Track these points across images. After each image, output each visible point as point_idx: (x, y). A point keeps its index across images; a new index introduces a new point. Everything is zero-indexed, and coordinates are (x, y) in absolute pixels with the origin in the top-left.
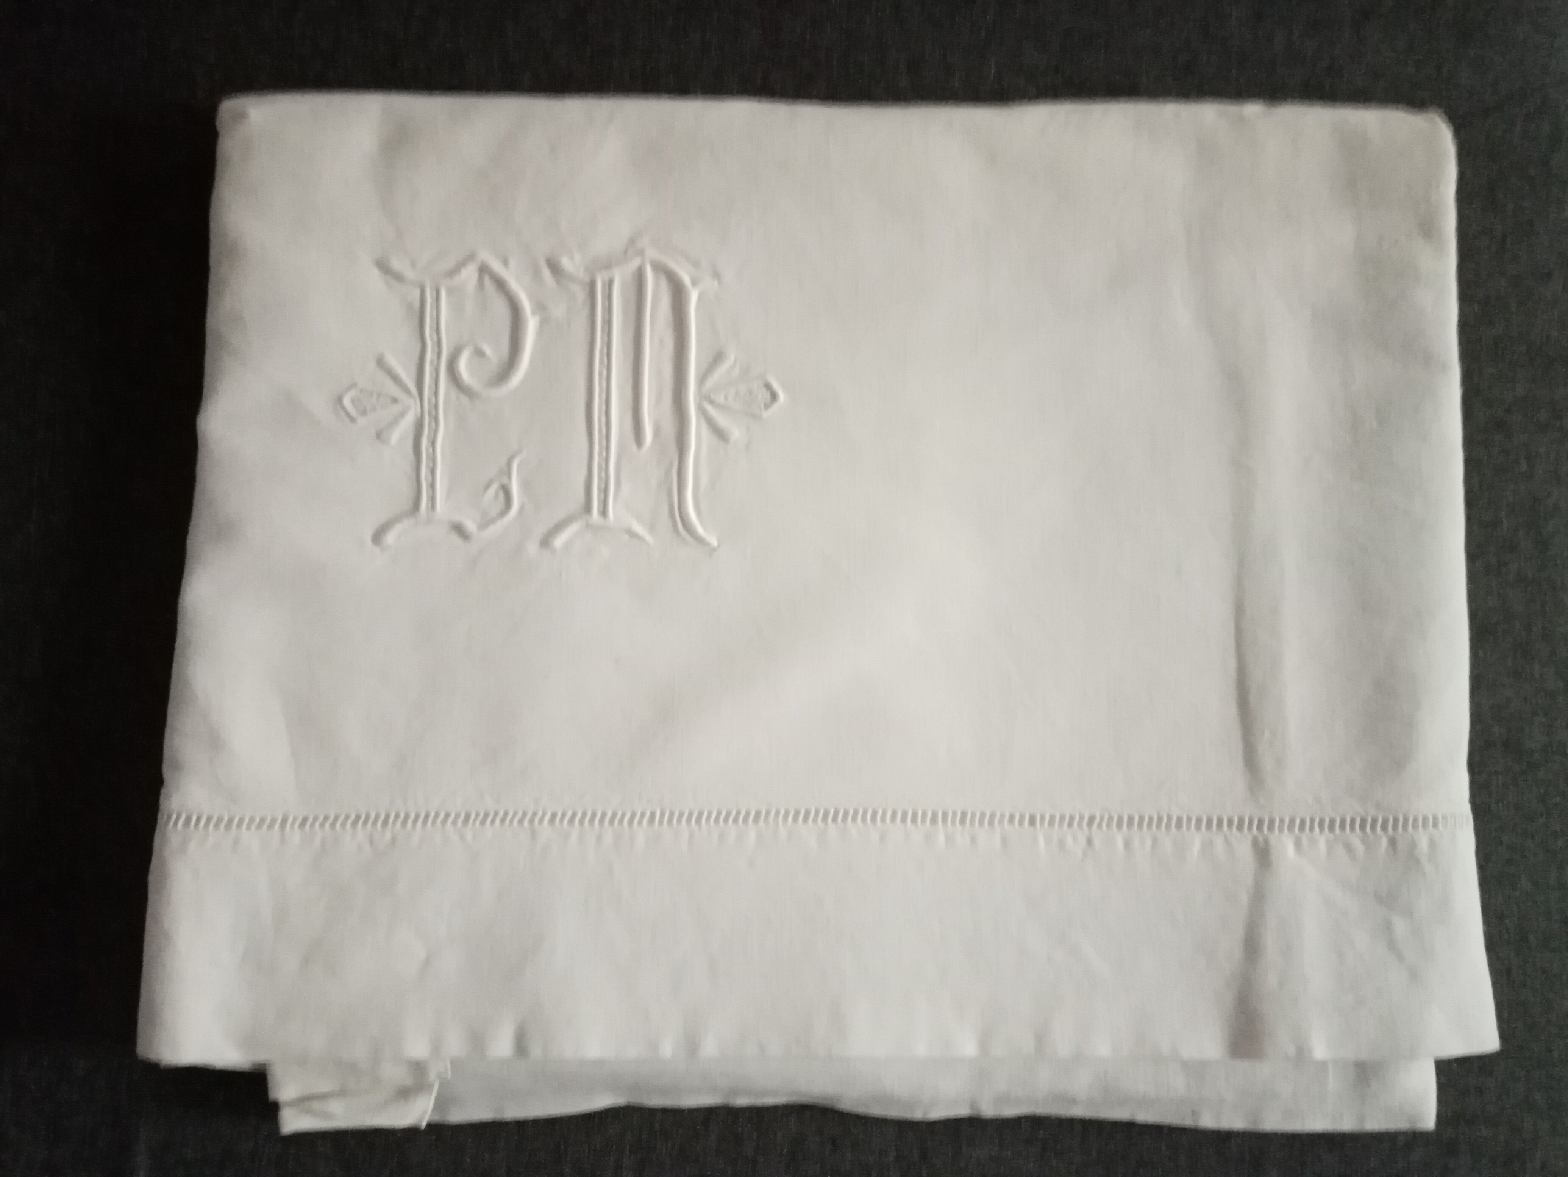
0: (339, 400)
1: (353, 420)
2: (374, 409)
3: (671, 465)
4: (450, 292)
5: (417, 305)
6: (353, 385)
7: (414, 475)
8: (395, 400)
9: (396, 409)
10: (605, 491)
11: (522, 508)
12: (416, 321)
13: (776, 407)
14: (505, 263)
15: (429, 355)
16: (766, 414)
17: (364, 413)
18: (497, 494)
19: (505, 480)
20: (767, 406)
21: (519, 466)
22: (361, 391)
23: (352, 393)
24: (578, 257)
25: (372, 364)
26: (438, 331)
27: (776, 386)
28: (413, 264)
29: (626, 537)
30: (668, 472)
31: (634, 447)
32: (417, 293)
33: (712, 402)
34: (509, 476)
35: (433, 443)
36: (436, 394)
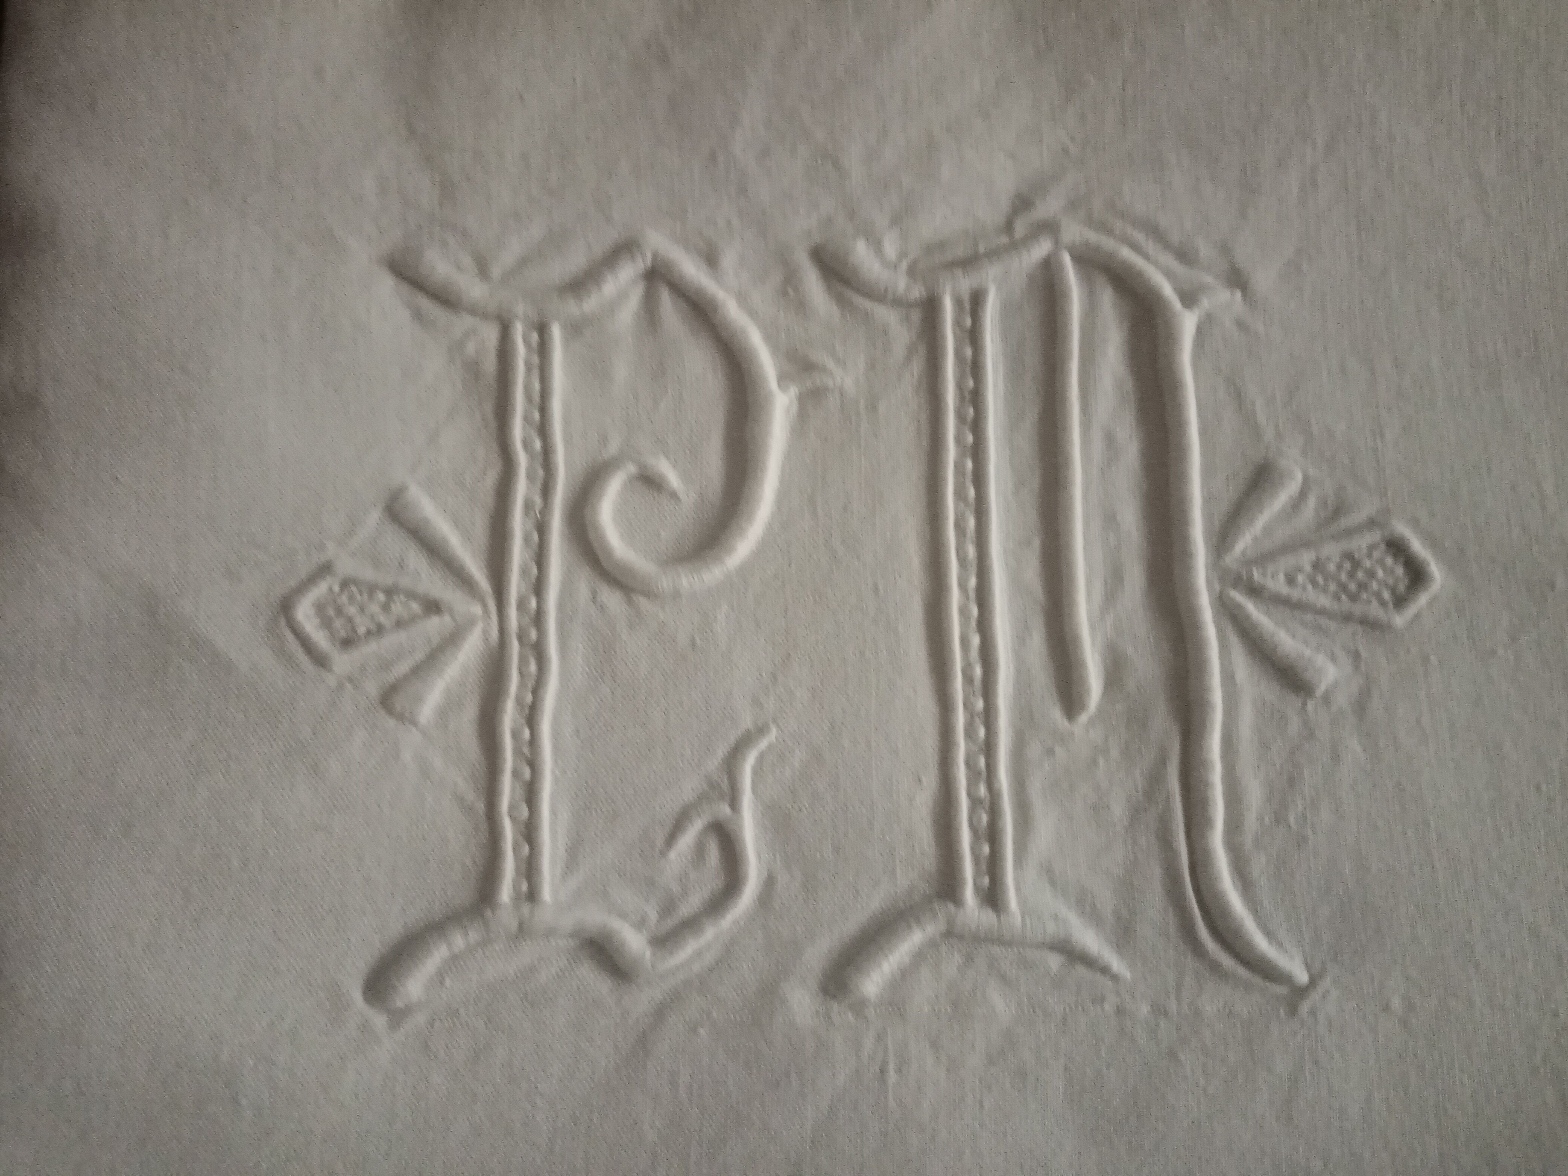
0: (286, 607)
1: (320, 660)
2: (379, 631)
3: (1162, 761)
4: (574, 329)
5: (490, 365)
6: (325, 569)
7: (481, 807)
8: (433, 607)
9: (435, 625)
10: (993, 835)
11: (769, 883)
12: (489, 408)
13: (1423, 599)
14: (711, 260)
15: (522, 488)
16: (1399, 620)
17: (347, 643)
18: (700, 851)
19: (725, 810)
20: (1400, 602)
21: (757, 772)
22: (345, 584)
23: (320, 590)
24: (890, 249)
25: (374, 517)
26: (543, 430)
27: (1417, 547)
28: (483, 270)
29: (1054, 961)
30: (1156, 779)
31: (1057, 714)
32: (490, 334)
33: (1255, 591)
34: (734, 803)
35: (531, 717)
36: (539, 588)
